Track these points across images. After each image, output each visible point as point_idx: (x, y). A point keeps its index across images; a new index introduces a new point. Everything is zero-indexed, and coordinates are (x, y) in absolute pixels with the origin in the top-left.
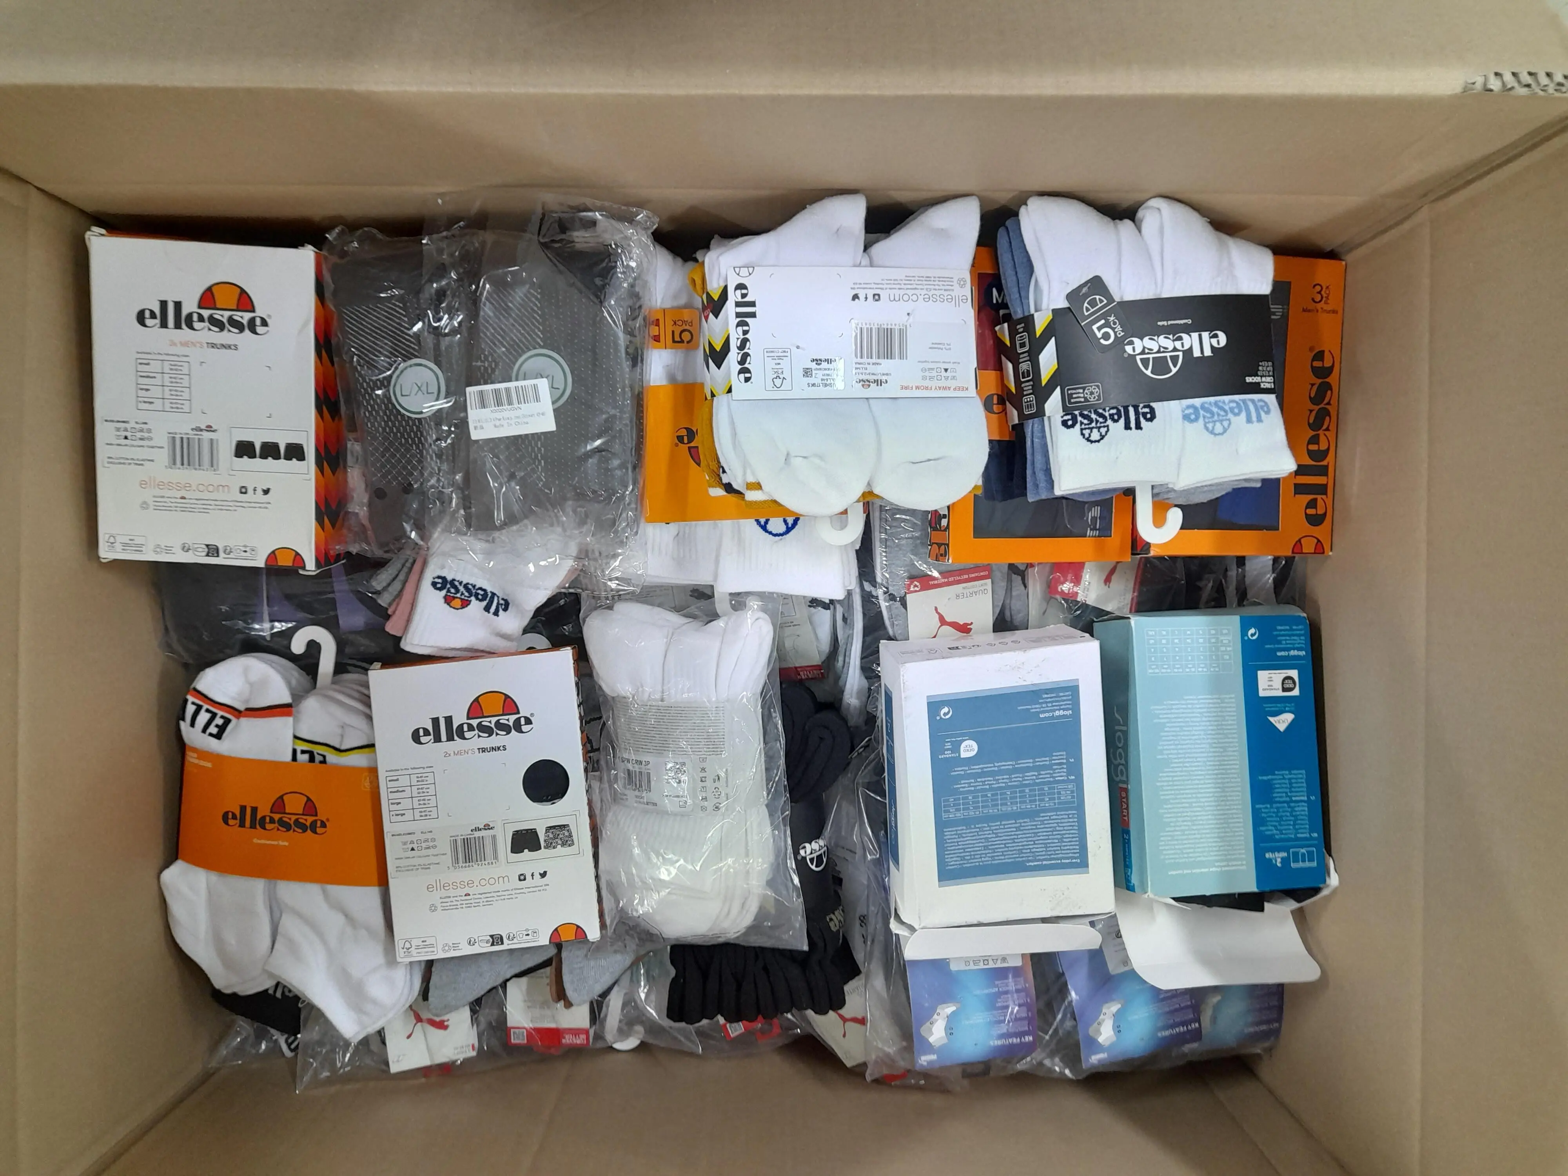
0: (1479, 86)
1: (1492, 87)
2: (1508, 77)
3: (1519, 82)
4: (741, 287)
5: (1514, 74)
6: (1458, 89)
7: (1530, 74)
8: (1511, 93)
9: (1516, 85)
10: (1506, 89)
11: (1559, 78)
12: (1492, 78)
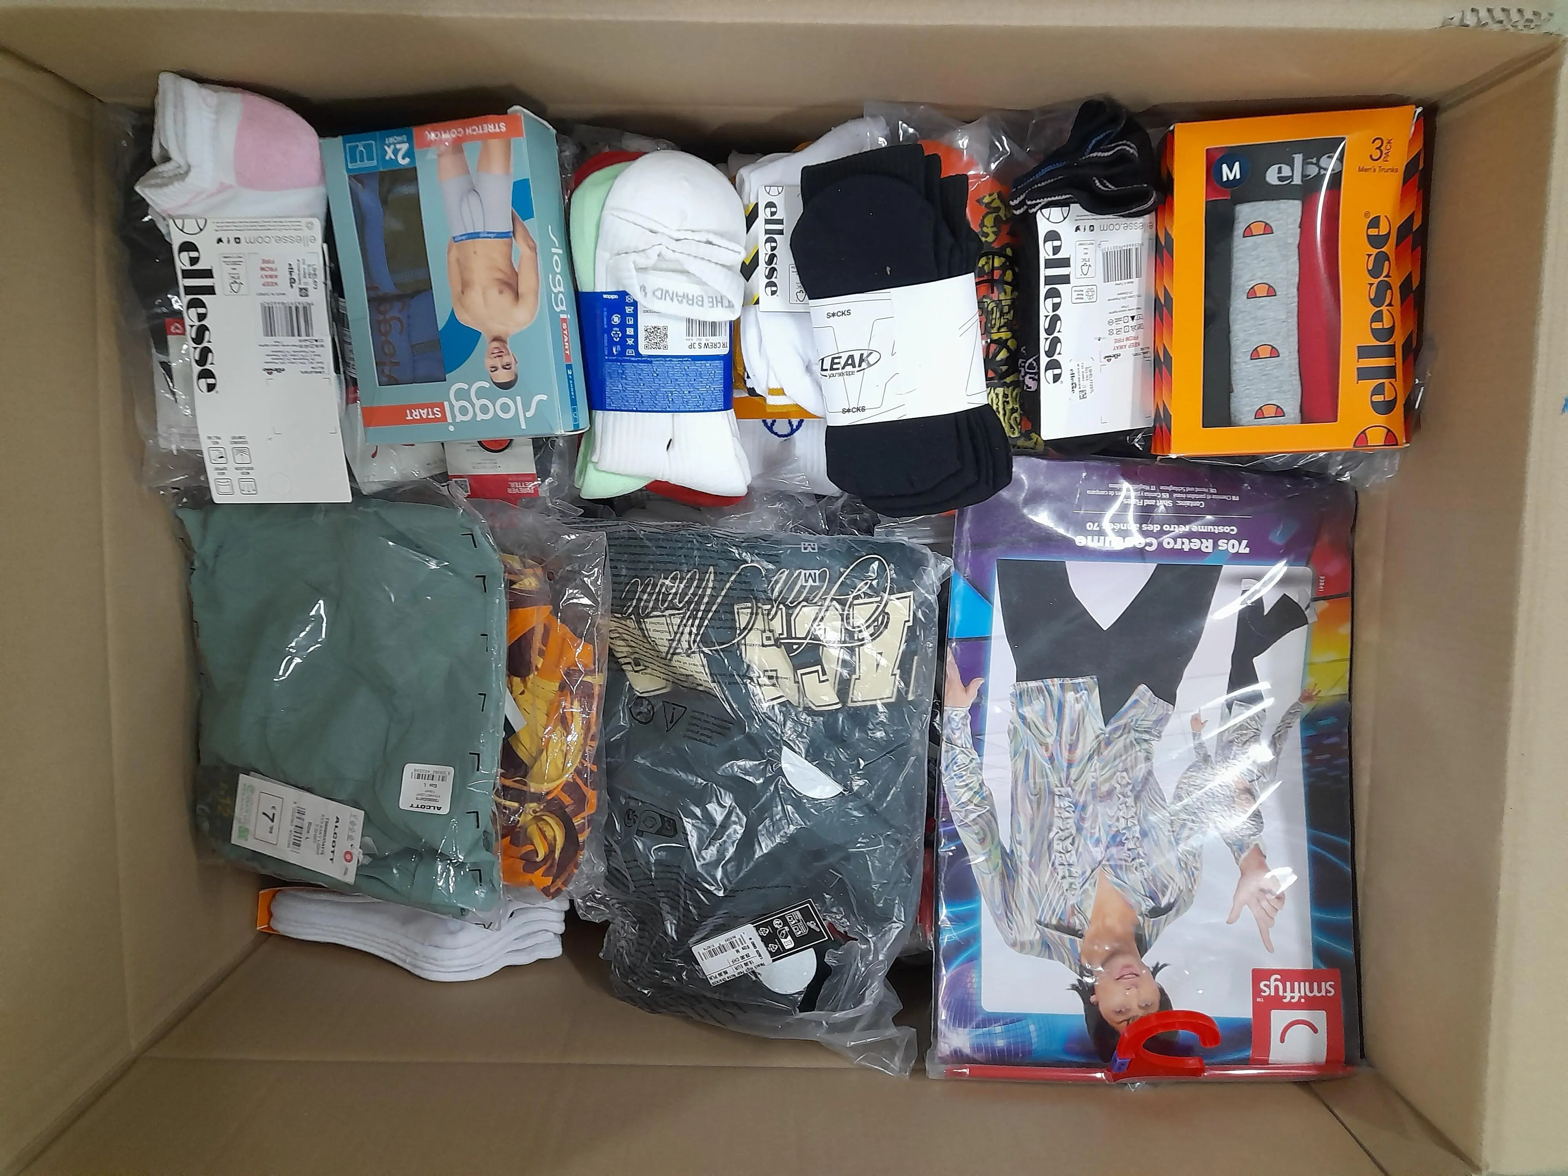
0: (1456, 21)
1: (1468, 23)
2: (1483, 13)
3: (1493, 17)
4: (770, 205)
5: (1489, 10)
6: (1438, 25)
7: (1503, 10)
8: (1486, 29)
9: (1490, 21)
10: (1481, 25)
11: (1528, 15)
12: (1468, 13)
